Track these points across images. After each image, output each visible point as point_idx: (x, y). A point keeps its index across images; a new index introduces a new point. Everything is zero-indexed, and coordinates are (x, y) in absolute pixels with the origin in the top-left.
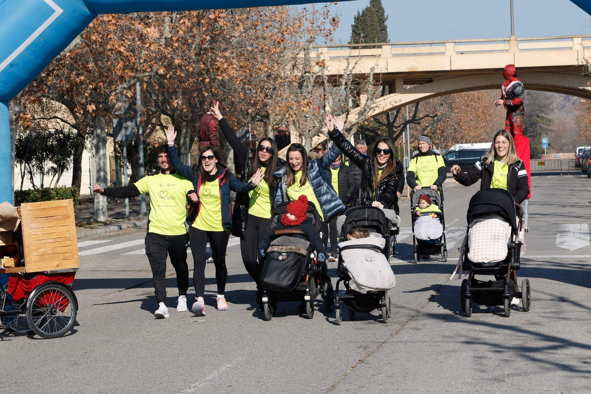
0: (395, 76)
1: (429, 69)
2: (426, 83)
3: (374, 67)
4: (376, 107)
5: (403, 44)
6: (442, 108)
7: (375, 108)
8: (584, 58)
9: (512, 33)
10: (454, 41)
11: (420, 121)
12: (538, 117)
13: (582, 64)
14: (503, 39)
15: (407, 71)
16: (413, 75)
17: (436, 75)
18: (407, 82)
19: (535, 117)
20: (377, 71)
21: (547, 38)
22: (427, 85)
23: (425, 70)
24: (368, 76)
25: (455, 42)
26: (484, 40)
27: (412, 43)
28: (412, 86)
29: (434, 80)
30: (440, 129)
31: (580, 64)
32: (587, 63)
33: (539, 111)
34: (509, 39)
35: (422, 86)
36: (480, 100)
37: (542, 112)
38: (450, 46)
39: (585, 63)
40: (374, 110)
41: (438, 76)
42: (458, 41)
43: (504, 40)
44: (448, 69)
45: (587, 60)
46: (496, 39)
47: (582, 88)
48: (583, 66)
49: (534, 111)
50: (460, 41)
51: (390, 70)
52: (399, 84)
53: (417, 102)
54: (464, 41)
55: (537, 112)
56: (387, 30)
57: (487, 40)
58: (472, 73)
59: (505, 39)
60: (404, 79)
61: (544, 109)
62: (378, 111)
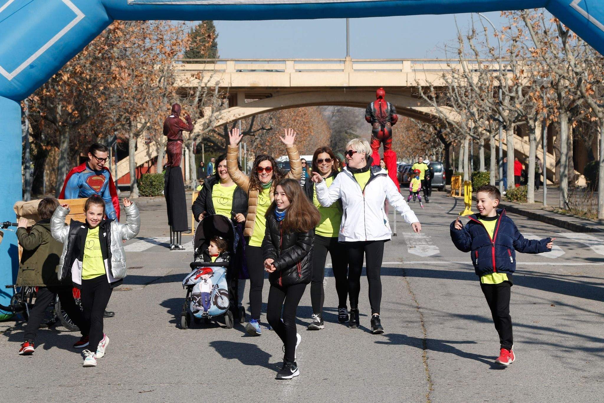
0: (237, 90)
1: (270, 85)
2: (264, 98)
3: (219, 81)
4: (221, 118)
5: (246, 61)
6: (271, 122)
7: (220, 120)
8: (415, 80)
9: (348, 54)
10: (294, 60)
11: (255, 133)
12: (346, 133)
13: (411, 85)
14: (339, 60)
15: (249, 86)
16: (254, 90)
17: (276, 90)
18: (248, 96)
19: (344, 133)
20: (222, 85)
21: (380, 60)
22: (266, 100)
23: (266, 85)
24: (214, 90)
25: (294, 61)
26: (322, 60)
27: (255, 60)
28: (252, 100)
29: (274, 95)
30: (269, 141)
31: (409, 85)
32: (418, 85)
33: (348, 127)
34: (344, 59)
35: (262, 100)
36: (306, 116)
37: (351, 128)
38: (290, 64)
39: (415, 84)
40: (219, 121)
41: (278, 92)
42: (297, 60)
43: (340, 61)
44: (287, 85)
45: (418, 82)
46: (333, 59)
47: (409, 108)
48: (413, 87)
49: (344, 127)
50: (300, 59)
51: (234, 85)
52: (240, 98)
53: (254, 116)
54: (303, 59)
55: (346, 129)
56: (218, 46)
57: (324, 59)
58: (309, 90)
59: (341, 60)
60: (245, 94)
61: (352, 126)
62: (221, 122)
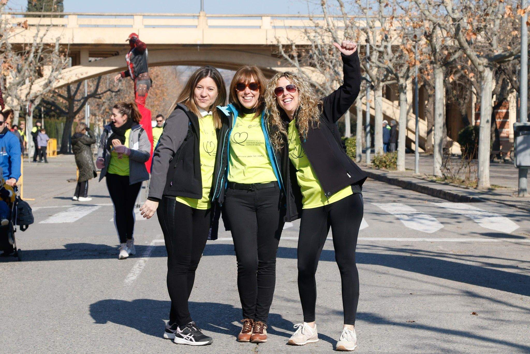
0: (80, 47)
1: (116, 42)
3: (59, 37)
4: (61, 78)
5: (90, 15)
6: (120, 84)
7: (60, 80)
8: (275, 37)
9: (202, 9)
10: (143, 14)
11: (101, 95)
13: (271, 44)
14: (192, 15)
15: (93, 42)
16: (100, 47)
17: (122, 48)
18: (92, 55)
20: (63, 41)
21: (237, 16)
22: (113, 59)
23: (112, 42)
24: (54, 46)
25: (144, 16)
26: (173, 15)
27: (99, 14)
28: (97, 59)
29: (120, 53)
31: (269, 43)
32: (278, 42)
34: (198, 15)
35: (107, 59)
38: (138, 19)
39: (275, 43)
40: (59, 81)
41: (125, 49)
42: (146, 14)
43: (194, 16)
45: (278, 40)
46: (185, 14)
47: (269, 68)
48: (273, 46)
50: (149, 14)
51: (76, 42)
52: (84, 56)
53: (99, 77)
54: (153, 14)
57: (177, 14)
58: (160, 48)
59: (195, 14)
60: (90, 51)
62: (62, 83)
